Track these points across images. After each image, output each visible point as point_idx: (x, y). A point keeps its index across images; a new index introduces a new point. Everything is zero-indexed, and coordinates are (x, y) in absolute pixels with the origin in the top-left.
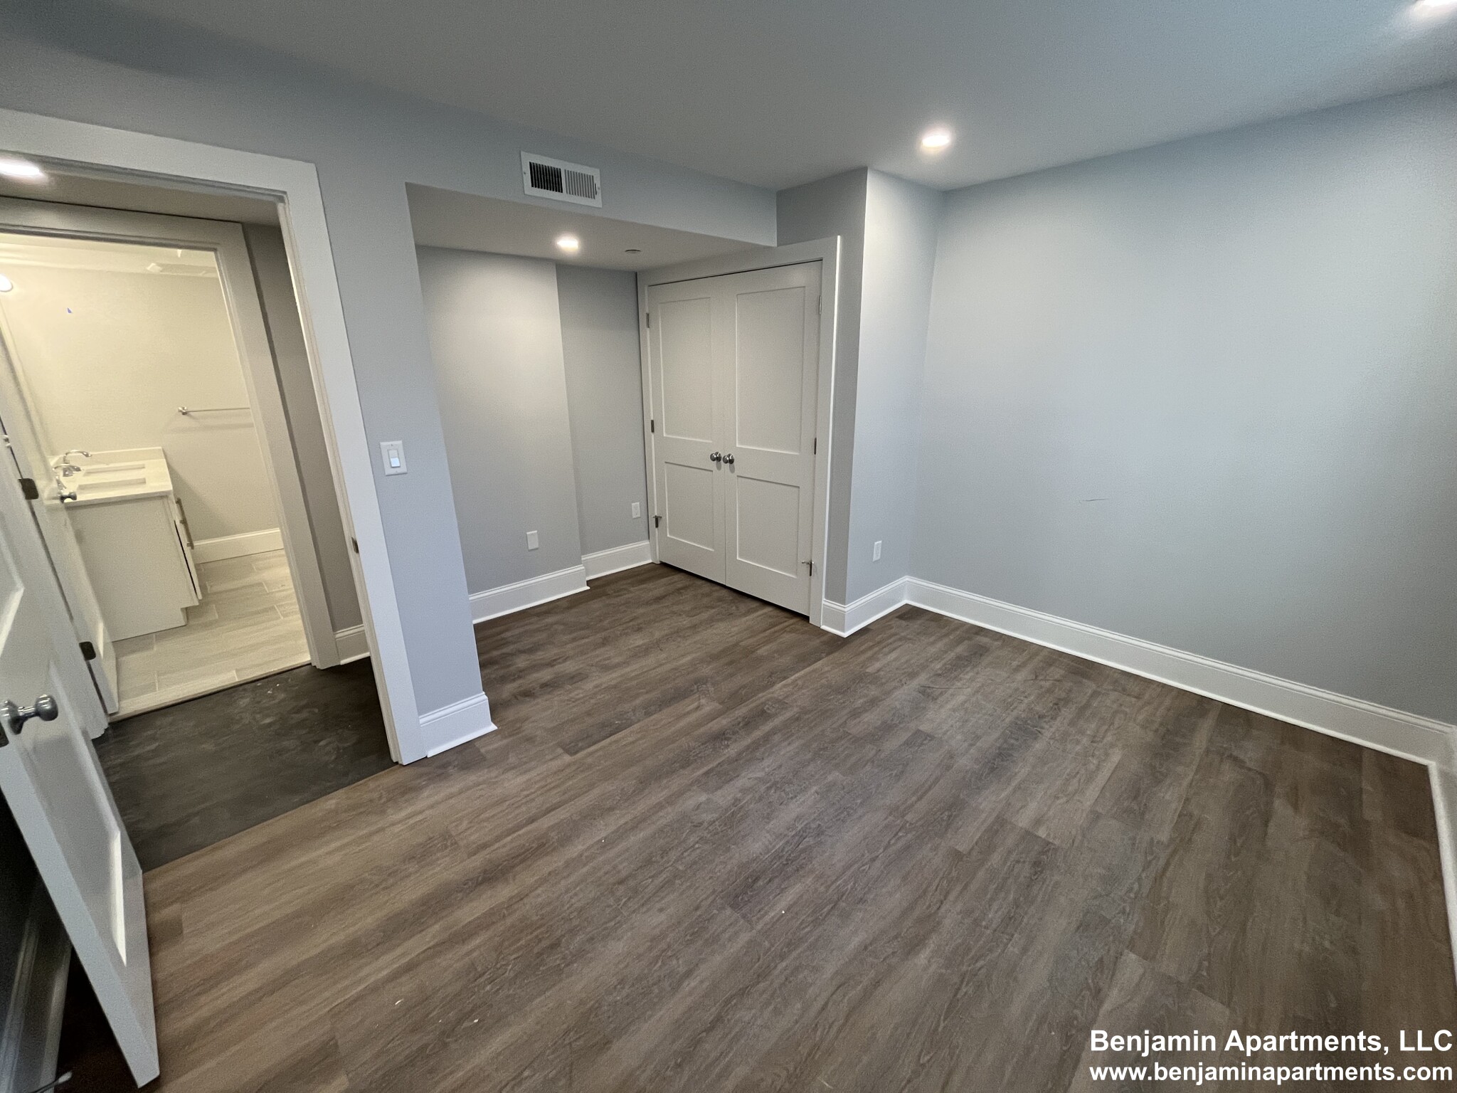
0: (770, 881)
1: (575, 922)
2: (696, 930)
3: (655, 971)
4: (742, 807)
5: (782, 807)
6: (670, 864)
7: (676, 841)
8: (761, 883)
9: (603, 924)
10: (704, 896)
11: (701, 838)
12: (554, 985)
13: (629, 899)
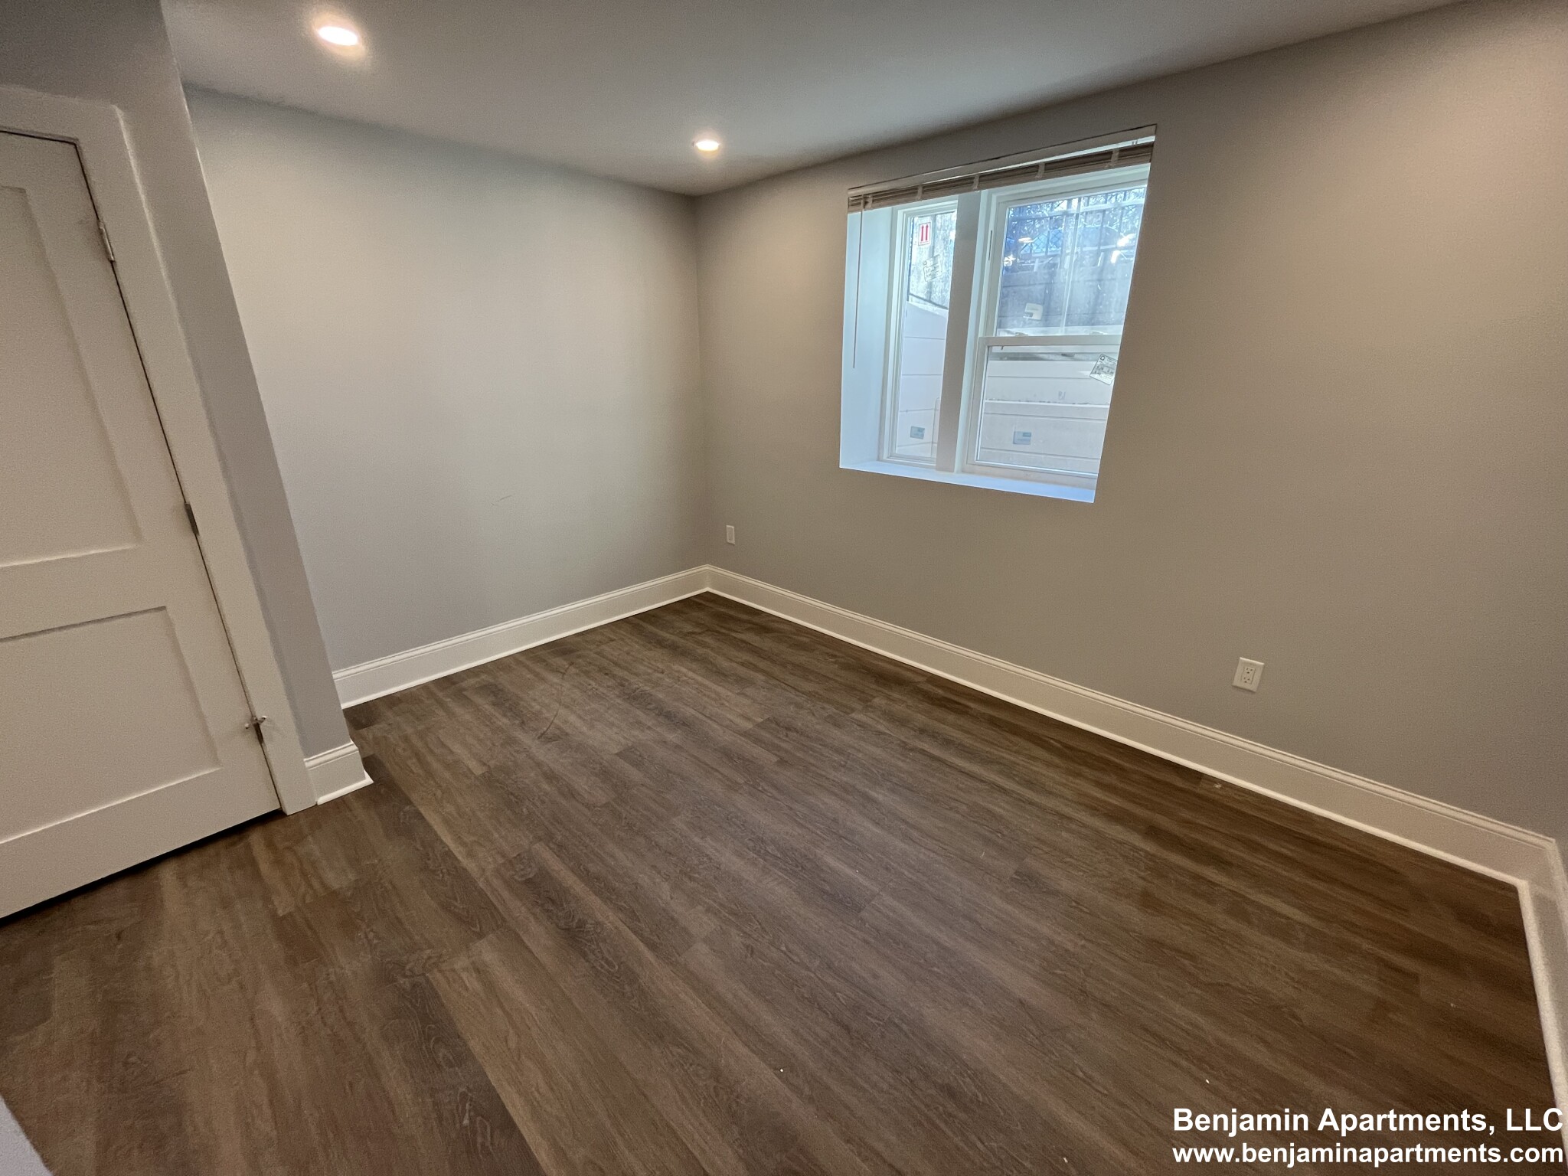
0: (824, 881)
1: (914, 1074)
2: (891, 941)
3: (944, 972)
4: (721, 905)
5: (722, 867)
6: (812, 975)
7: (777, 972)
8: (828, 888)
9: (908, 1037)
10: (851, 937)
11: (772, 943)
12: (994, 1075)
13: (869, 1014)
